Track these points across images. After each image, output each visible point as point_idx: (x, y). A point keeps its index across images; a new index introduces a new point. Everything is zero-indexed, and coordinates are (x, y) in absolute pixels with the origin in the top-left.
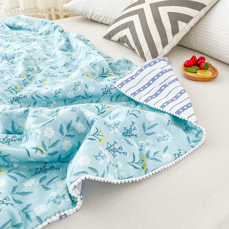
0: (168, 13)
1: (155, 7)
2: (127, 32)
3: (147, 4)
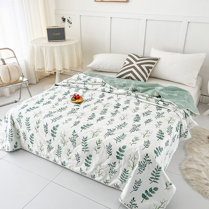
0: (145, 67)
1: (139, 65)
2: (130, 75)
3: (135, 64)
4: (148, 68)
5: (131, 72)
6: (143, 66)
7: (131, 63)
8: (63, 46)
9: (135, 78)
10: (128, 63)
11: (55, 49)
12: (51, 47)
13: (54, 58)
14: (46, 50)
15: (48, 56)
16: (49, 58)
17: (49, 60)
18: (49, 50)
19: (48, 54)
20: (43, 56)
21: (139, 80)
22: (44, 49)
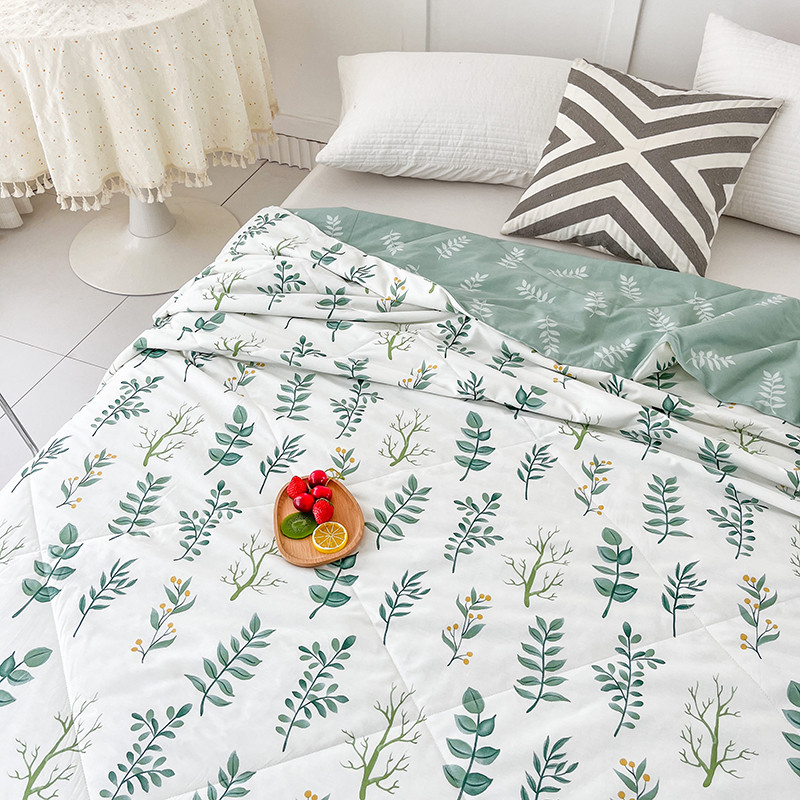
0: (699, 171)
1: (661, 160)
2: (605, 223)
3: (632, 151)
4: (716, 179)
5: (612, 207)
6: (689, 168)
7: (605, 143)
8: (144, 29)
9: (635, 250)
10: (579, 138)
11: (94, 53)
12: (67, 41)
13: (98, 110)
14: (33, 65)
15: (55, 105)
16: (65, 119)
17: (66, 133)
18: (54, 68)
19: (53, 94)
20: (21, 102)
21: (663, 262)
22: (21, 59)
